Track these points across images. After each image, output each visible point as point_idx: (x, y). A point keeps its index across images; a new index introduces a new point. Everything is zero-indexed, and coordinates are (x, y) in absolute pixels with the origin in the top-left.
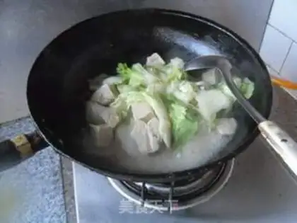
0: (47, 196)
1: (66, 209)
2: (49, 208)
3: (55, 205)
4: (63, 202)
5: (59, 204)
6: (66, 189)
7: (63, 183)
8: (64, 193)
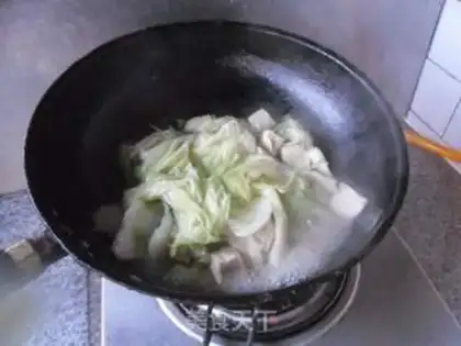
0: (61, 316)
1: (89, 338)
2: (64, 334)
3: (74, 331)
4: (86, 327)
5: (80, 329)
6: (92, 306)
7: (89, 297)
8: (88, 313)
